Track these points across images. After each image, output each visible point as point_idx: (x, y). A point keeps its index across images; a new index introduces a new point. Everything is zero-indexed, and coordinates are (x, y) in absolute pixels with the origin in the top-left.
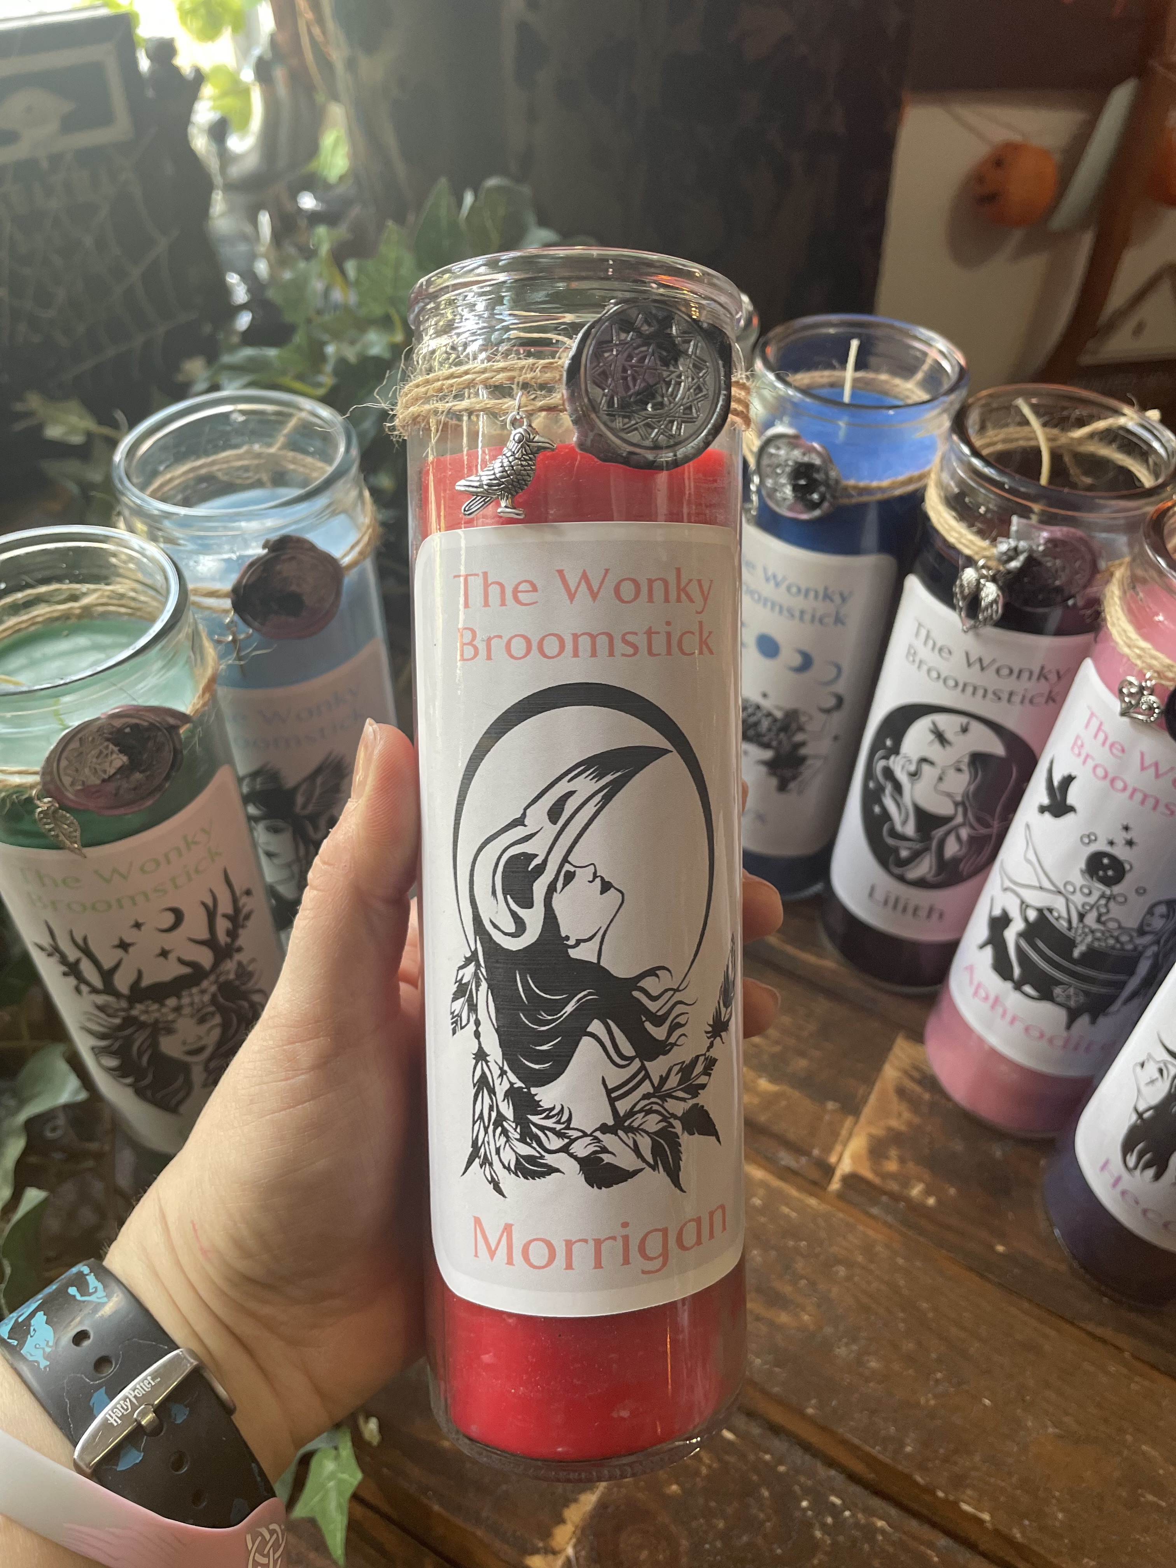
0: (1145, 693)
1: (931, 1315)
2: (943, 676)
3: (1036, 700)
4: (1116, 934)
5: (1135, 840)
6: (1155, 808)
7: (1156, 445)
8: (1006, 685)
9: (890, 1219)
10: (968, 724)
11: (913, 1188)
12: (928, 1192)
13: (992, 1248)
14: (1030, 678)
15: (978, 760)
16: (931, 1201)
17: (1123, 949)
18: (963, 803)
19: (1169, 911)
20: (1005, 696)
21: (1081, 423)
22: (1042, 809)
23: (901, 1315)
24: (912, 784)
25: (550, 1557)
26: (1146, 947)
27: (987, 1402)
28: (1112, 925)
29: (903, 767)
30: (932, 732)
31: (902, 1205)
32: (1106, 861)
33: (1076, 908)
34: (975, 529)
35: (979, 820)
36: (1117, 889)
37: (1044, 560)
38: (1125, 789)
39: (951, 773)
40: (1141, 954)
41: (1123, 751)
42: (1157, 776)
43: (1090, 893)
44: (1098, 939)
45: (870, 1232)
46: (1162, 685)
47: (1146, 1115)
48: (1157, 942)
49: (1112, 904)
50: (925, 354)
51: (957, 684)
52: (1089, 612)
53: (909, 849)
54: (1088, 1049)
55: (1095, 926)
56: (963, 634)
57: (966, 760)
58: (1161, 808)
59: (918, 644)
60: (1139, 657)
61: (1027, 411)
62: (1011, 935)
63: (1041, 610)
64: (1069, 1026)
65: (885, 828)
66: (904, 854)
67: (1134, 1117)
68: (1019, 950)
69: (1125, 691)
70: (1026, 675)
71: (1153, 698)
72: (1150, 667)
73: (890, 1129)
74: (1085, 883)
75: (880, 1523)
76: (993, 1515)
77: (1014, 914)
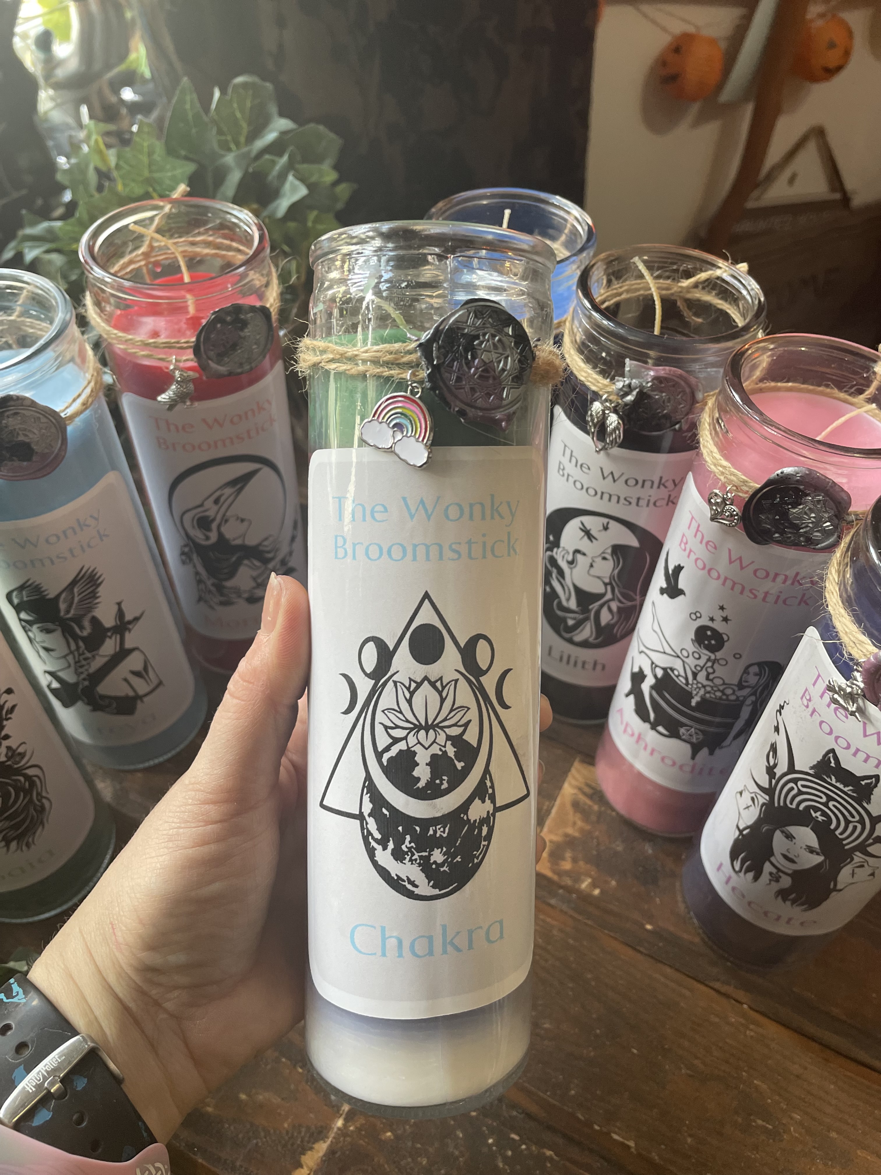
0: (727, 502)
1: (593, 983)
2: (585, 487)
3: (658, 504)
4: (721, 688)
5: (729, 617)
6: (742, 592)
7: (744, 292)
8: (634, 492)
9: (564, 907)
10: (608, 523)
11: (583, 882)
12: (594, 885)
13: (642, 926)
14: (652, 487)
15: (618, 550)
16: (597, 892)
17: (728, 700)
18: (610, 584)
19: (762, 671)
20: (634, 501)
21: (689, 274)
23: (571, 985)
24: (571, 569)
26: (745, 698)
27: (635, 1051)
28: (718, 682)
29: (563, 557)
30: (581, 529)
31: (574, 896)
32: (709, 633)
33: (691, 668)
34: (599, 370)
35: (624, 595)
36: (719, 655)
37: (652, 393)
38: (718, 578)
39: (599, 561)
40: (743, 702)
41: (715, 548)
42: (742, 567)
43: (700, 658)
44: (709, 692)
45: (549, 920)
46: (740, 496)
47: (745, 832)
48: (754, 694)
49: (716, 666)
50: (566, 220)
51: (596, 493)
52: (689, 436)
53: (574, 619)
54: (710, 772)
55: (705, 683)
56: (596, 454)
57: (609, 551)
58: (747, 592)
59: (565, 460)
61: (642, 267)
63: (653, 434)
64: (693, 757)
65: (555, 603)
66: (571, 622)
67: (737, 833)
69: (712, 500)
70: (648, 484)
71: (733, 507)
72: (730, 482)
73: (566, 835)
74: (696, 650)
75: (549, 1153)
76: (637, 1143)
77: (647, 671)
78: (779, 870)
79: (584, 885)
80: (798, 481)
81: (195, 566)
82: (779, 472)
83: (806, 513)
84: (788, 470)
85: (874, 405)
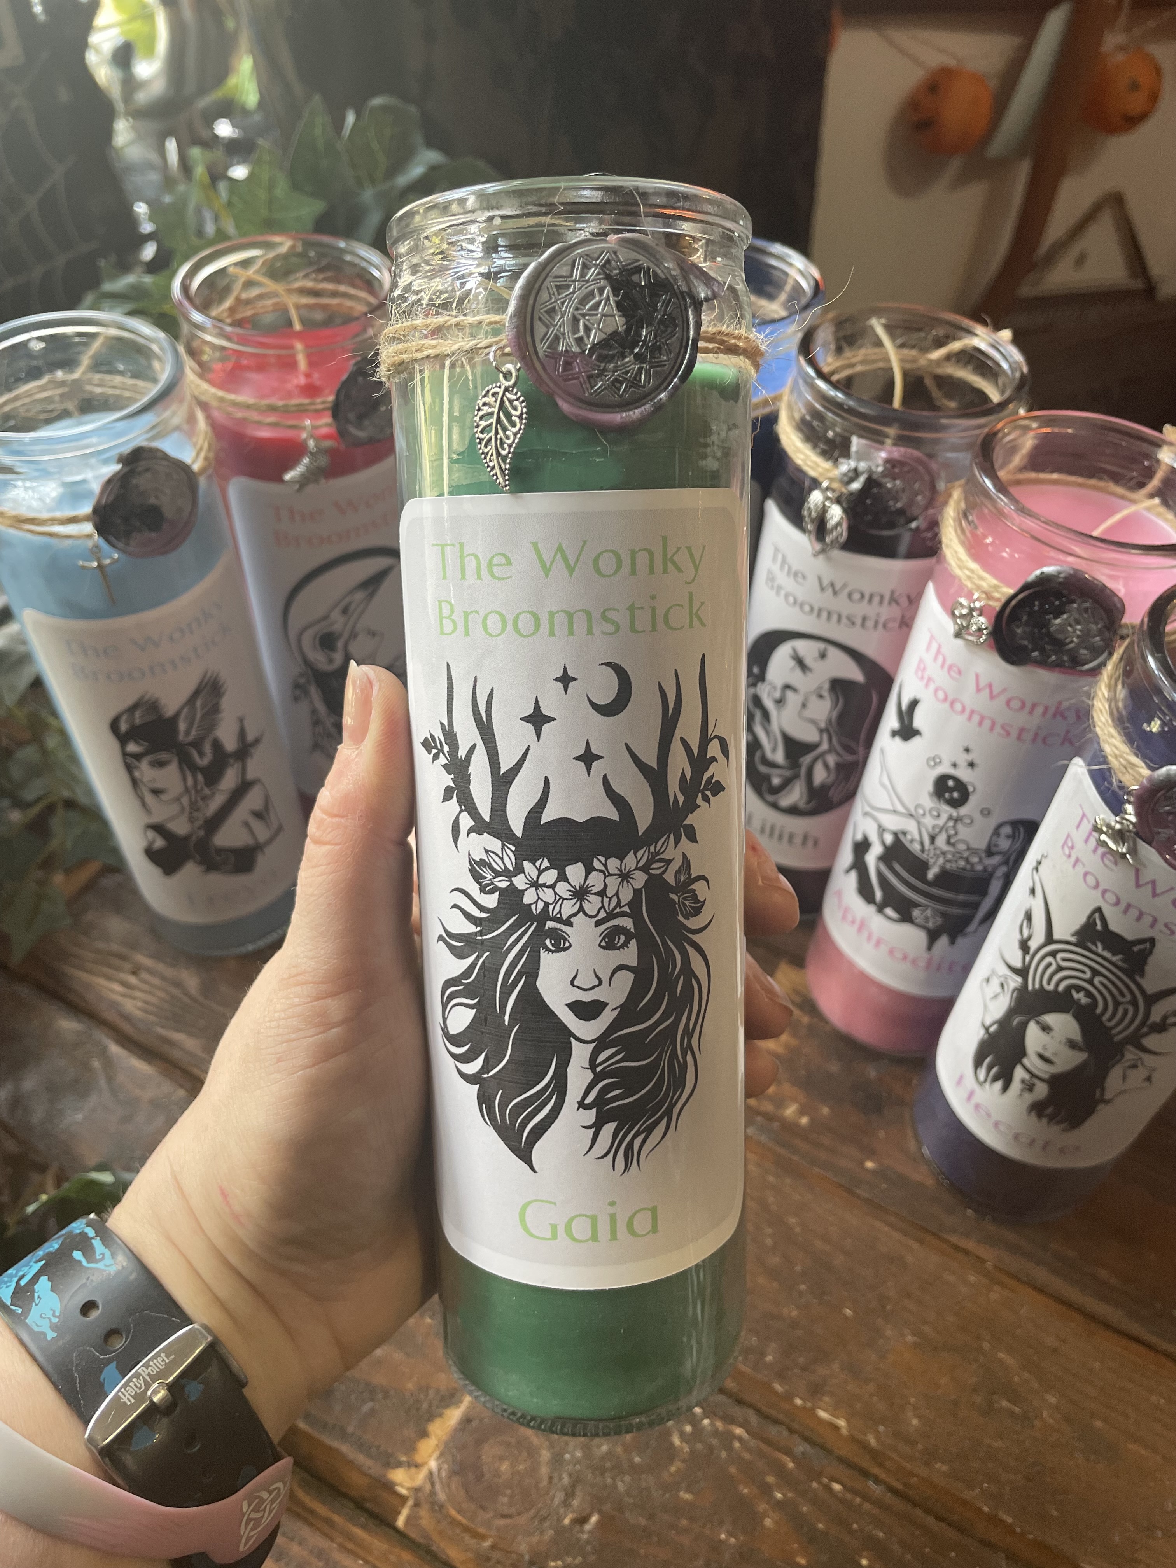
0: (974, 614)
1: (798, 1230)
2: (799, 601)
3: (888, 626)
4: (966, 855)
5: (976, 762)
6: (992, 729)
7: (1005, 365)
8: (860, 609)
9: (764, 1139)
10: (825, 650)
11: (787, 1108)
12: (802, 1112)
13: (861, 1165)
14: (881, 603)
15: (838, 686)
16: (804, 1120)
17: (973, 870)
18: (827, 730)
19: (1014, 832)
20: (859, 621)
21: (939, 343)
22: (894, 734)
23: (769, 1231)
24: (779, 711)
25: (413, 1470)
26: (995, 868)
27: (848, 1312)
28: (962, 847)
29: (770, 695)
30: (793, 658)
31: (776, 1125)
32: (951, 783)
33: (927, 830)
34: (819, 450)
35: (843, 746)
36: (963, 811)
37: (884, 480)
38: (963, 710)
39: (814, 700)
40: (993, 873)
41: (960, 673)
42: (992, 697)
43: (938, 816)
44: (949, 861)
46: (990, 606)
47: (990, 1032)
48: (1006, 862)
49: (960, 826)
50: (786, 274)
51: (812, 609)
52: (929, 535)
53: (780, 776)
54: (950, 969)
55: (946, 848)
56: (813, 557)
57: (827, 686)
58: (998, 729)
59: (776, 568)
60: (969, 578)
61: (881, 332)
62: (871, 859)
63: (886, 533)
64: (930, 948)
65: (760, 757)
66: (776, 781)
67: (981, 1034)
68: (880, 875)
69: (957, 613)
70: (877, 599)
71: (982, 619)
72: (978, 588)
74: (933, 805)
75: (739, 1431)
76: (848, 1422)
77: (874, 838)
78: (1033, 1075)
79: (790, 1111)
80: (1061, 583)
81: (312, 702)
82: (1038, 572)
83: (1070, 626)
84: (1049, 570)
85: (1157, 501)
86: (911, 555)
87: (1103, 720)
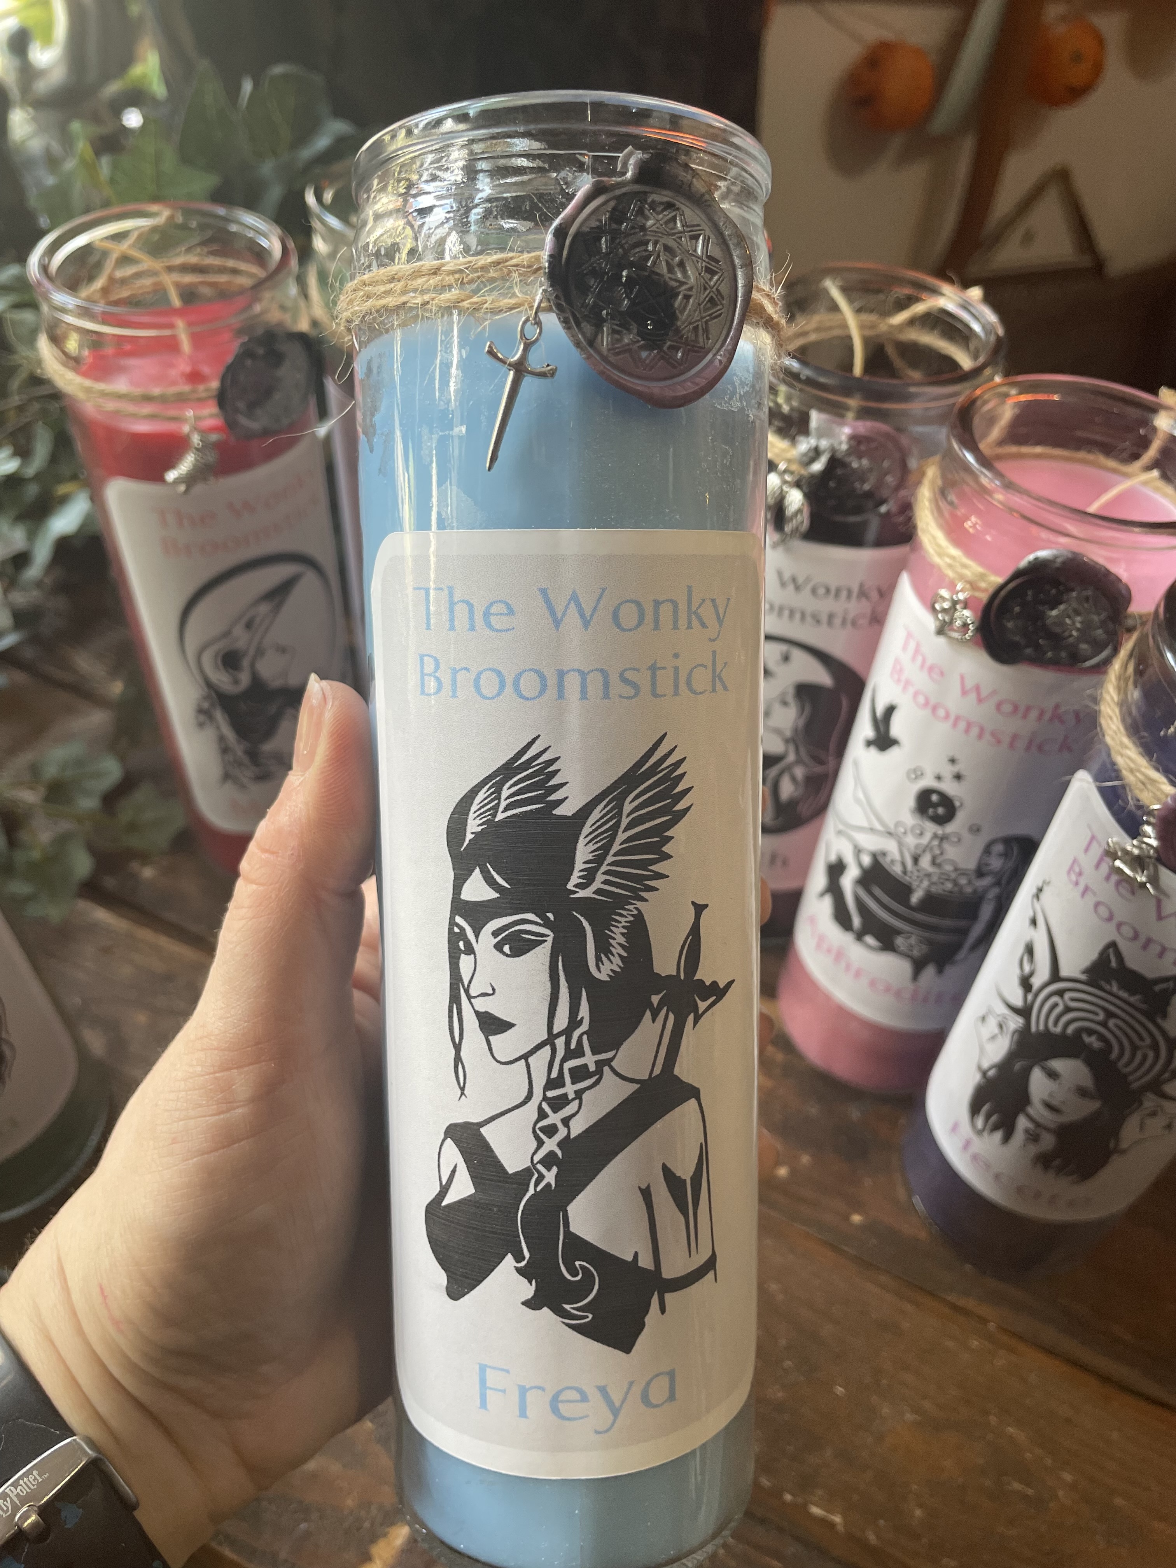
0: (958, 607)
1: (780, 1297)
3: (858, 622)
4: (953, 876)
5: (963, 773)
6: (980, 736)
7: (975, 325)
8: (826, 606)
10: (789, 652)
13: (847, 1219)
14: (849, 597)
15: (803, 691)
16: (783, 1171)
17: (961, 892)
18: (793, 740)
19: (1008, 851)
20: (824, 619)
21: (901, 306)
22: (869, 743)
27: (840, 1390)
28: (948, 868)
32: (935, 798)
33: (908, 850)
34: (774, 429)
35: (812, 757)
36: (950, 828)
37: (848, 460)
38: (947, 716)
39: (778, 709)
40: (983, 896)
41: (942, 674)
42: (980, 700)
43: (921, 834)
44: (934, 883)
46: (976, 598)
47: (990, 1074)
49: (946, 846)
51: (772, 607)
52: (901, 519)
54: (936, 1000)
55: (931, 869)
56: (771, 550)
57: (791, 691)
58: (987, 736)
60: (950, 566)
61: (836, 295)
62: (848, 882)
63: (852, 519)
67: (979, 1076)
69: (937, 606)
70: (844, 594)
71: (967, 613)
72: (962, 577)
74: (916, 823)
76: (845, 1517)
77: (849, 858)
78: (1037, 1125)
80: (1058, 569)
81: (218, 728)
82: (1031, 557)
83: (1069, 617)
84: (1043, 554)
85: (1155, 473)
86: (879, 543)
87: (1114, 727)
